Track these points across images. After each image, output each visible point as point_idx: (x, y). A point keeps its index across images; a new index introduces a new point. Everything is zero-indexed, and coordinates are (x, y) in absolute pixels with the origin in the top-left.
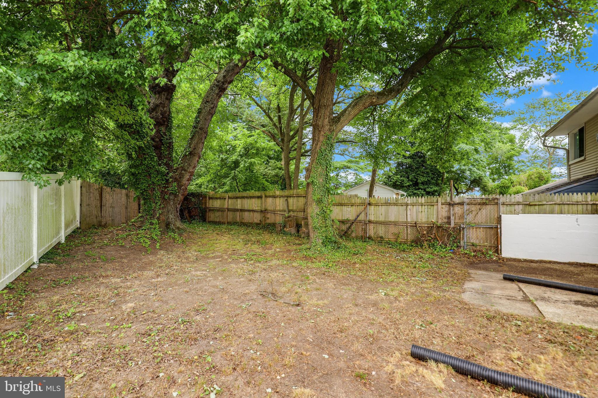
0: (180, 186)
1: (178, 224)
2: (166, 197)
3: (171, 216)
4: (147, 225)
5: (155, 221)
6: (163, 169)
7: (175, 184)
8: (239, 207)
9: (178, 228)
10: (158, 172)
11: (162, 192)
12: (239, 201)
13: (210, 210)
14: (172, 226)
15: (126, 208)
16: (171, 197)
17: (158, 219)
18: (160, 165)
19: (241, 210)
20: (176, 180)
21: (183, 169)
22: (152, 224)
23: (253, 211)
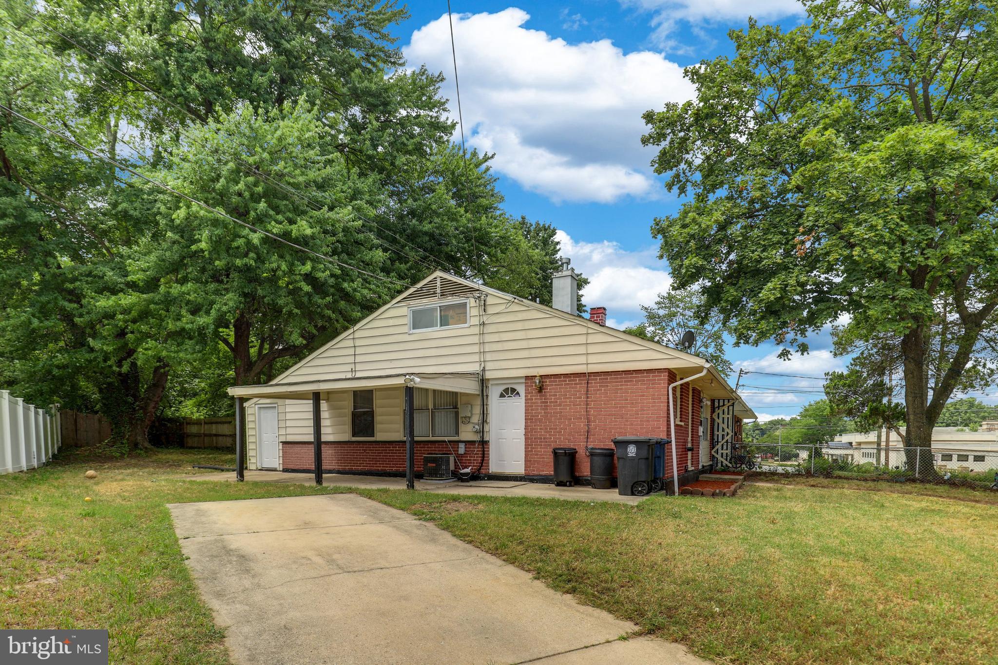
0: (145, 414)
1: (147, 444)
2: (134, 422)
3: (139, 438)
4: (119, 445)
5: (125, 441)
6: (130, 399)
7: (141, 411)
8: (214, 432)
9: (146, 448)
10: (126, 402)
11: (130, 418)
12: (214, 426)
13: (188, 436)
14: (140, 446)
15: (99, 433)
16: (139, 422)
17: (128, 439)
18: (127, 396)
19: (216, 435)
20: (141, 408)
21: (148, 399)
22: (122, 443)
23: (226, 436)
